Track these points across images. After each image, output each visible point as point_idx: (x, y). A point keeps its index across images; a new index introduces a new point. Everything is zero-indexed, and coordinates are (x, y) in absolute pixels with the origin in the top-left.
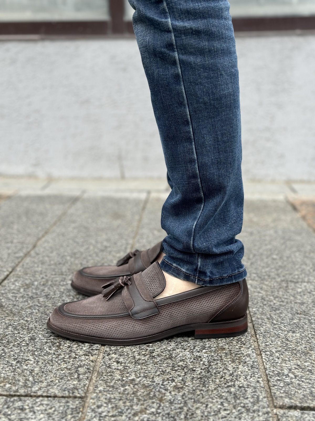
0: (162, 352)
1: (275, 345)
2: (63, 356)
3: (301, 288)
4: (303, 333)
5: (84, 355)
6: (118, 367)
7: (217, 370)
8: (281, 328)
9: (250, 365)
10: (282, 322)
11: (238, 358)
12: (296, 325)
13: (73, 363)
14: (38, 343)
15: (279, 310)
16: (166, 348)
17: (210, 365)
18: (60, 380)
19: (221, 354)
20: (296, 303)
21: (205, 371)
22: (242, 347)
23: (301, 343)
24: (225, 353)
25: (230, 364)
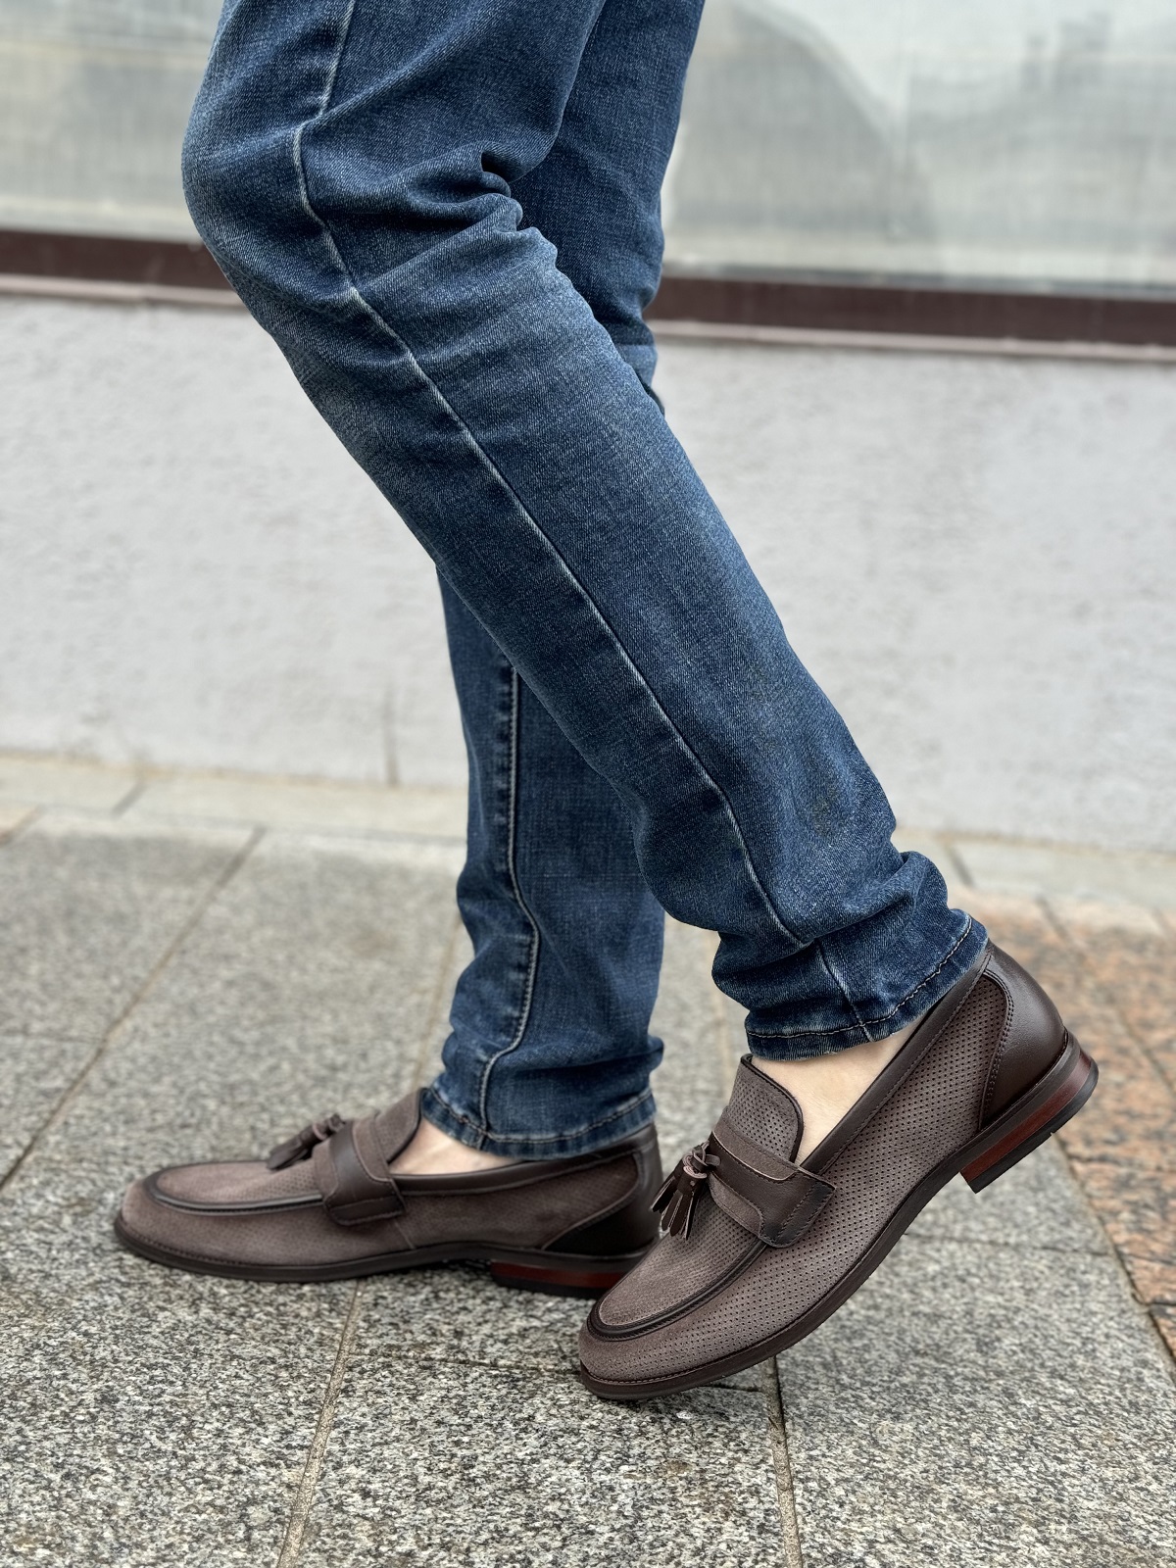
0: (499, 1467)
1: (836, 1459)
2: (201, 1464)
3: (938, 1262)
4: (925, 1422)
5: (264, 1463)
6: (367, 1511)
7: (660, 1534)
8: (861, 1403)
9: (755, 1524)
10: (868, 1379)
11: (723, 1498)
12: (908, 1392)
13: (232, 1488)
14: (124, 1414)
15: (862, 1336)
16: (511, 1453)
17: (639, 1518)
18: (195, 1544)
19: (673, 1482)
20: (915, 1314)
21: (621, 1535)
22: (738, 1460)
23: (913, 1456)
24: (686, 1478)
25: (698, 1518)
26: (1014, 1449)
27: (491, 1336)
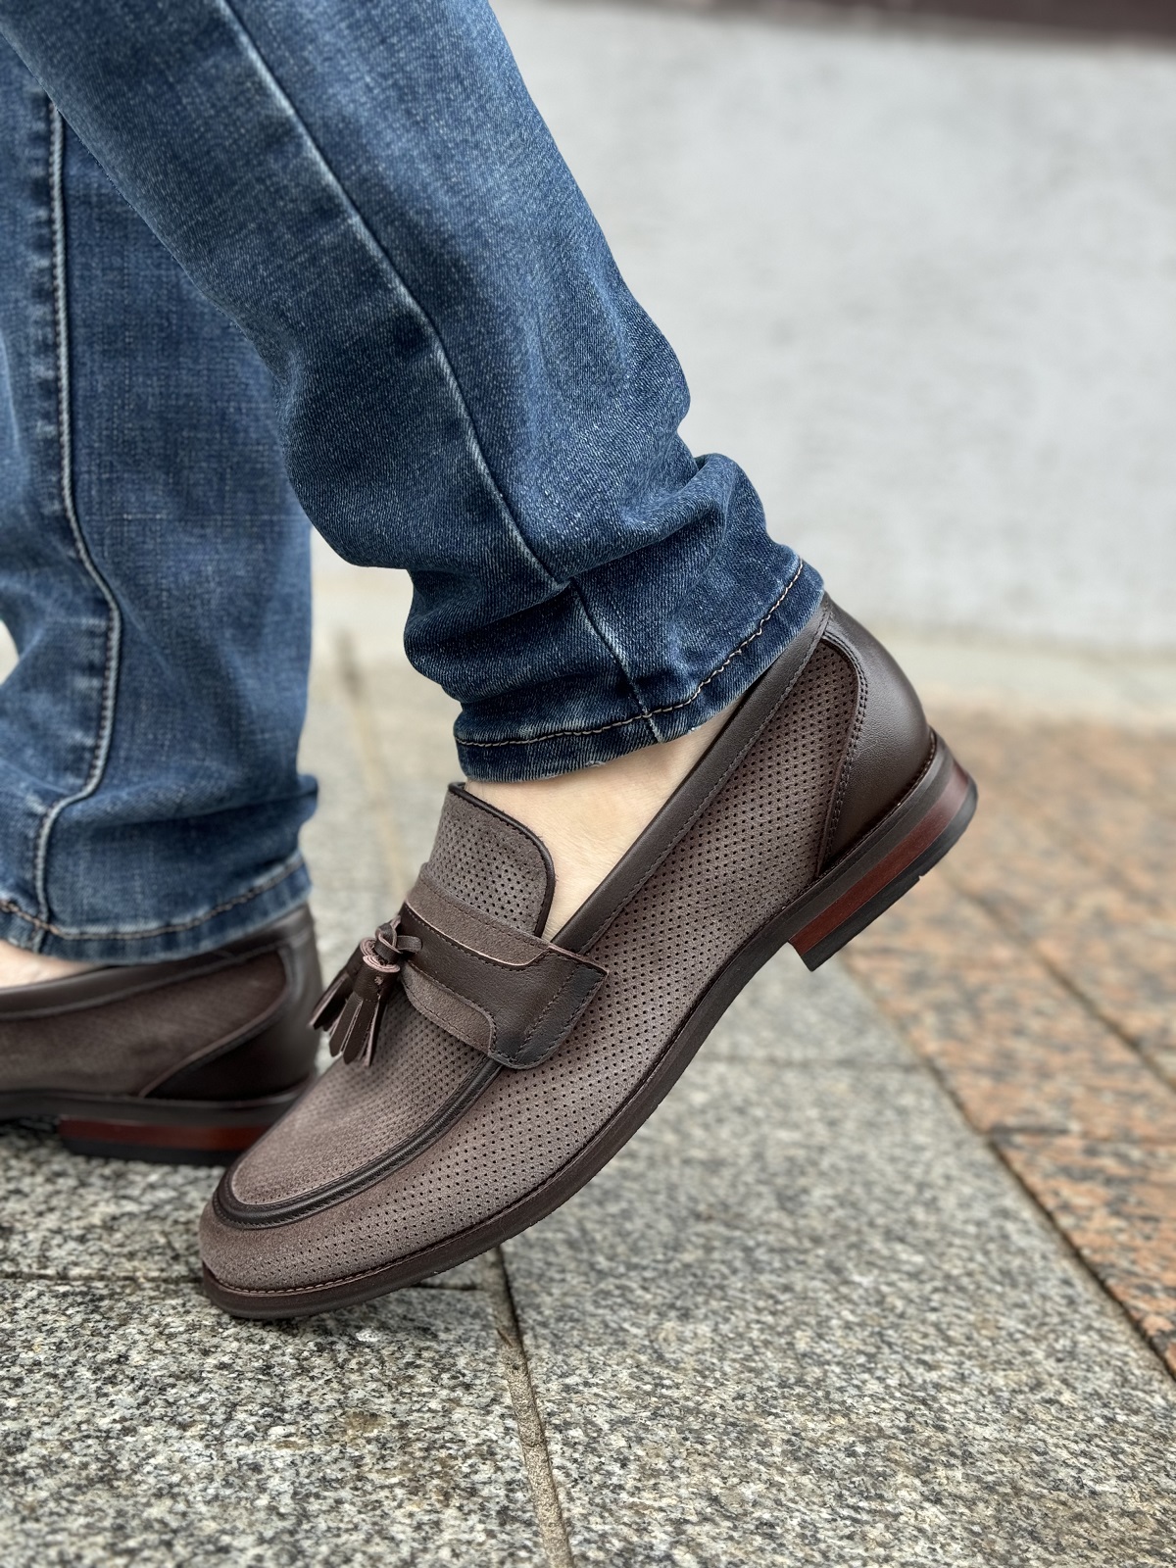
0: (67, 1446)
1: (605, 1389)
3: (704, 1088)
4: (727, 1320)
7: (340, 1541)
8: (630, 1296)
9: (493, 1508)
10: (635, 1260)
11: (438, 1468)
12: (695, 1275)
15: (618, 1197)
16: (88, 1421)
17: (304, 1516)
19: (357, 1447)
20: (687, 1162)
21: (276, 1548)
22: (457, 1402)
23: (718, 1375)
24: (377, 1439)
25: (400, 1506)
26: (860, 1352)
27: (59, 1231)
